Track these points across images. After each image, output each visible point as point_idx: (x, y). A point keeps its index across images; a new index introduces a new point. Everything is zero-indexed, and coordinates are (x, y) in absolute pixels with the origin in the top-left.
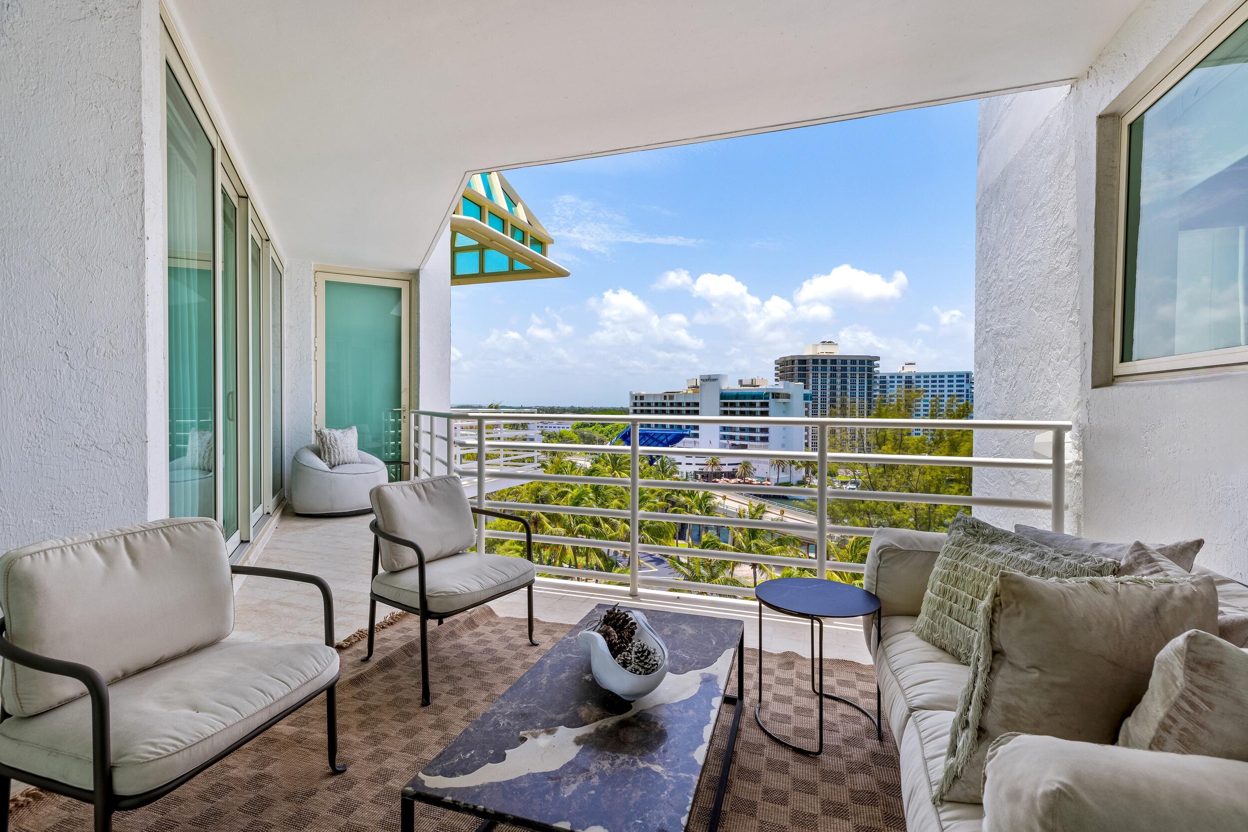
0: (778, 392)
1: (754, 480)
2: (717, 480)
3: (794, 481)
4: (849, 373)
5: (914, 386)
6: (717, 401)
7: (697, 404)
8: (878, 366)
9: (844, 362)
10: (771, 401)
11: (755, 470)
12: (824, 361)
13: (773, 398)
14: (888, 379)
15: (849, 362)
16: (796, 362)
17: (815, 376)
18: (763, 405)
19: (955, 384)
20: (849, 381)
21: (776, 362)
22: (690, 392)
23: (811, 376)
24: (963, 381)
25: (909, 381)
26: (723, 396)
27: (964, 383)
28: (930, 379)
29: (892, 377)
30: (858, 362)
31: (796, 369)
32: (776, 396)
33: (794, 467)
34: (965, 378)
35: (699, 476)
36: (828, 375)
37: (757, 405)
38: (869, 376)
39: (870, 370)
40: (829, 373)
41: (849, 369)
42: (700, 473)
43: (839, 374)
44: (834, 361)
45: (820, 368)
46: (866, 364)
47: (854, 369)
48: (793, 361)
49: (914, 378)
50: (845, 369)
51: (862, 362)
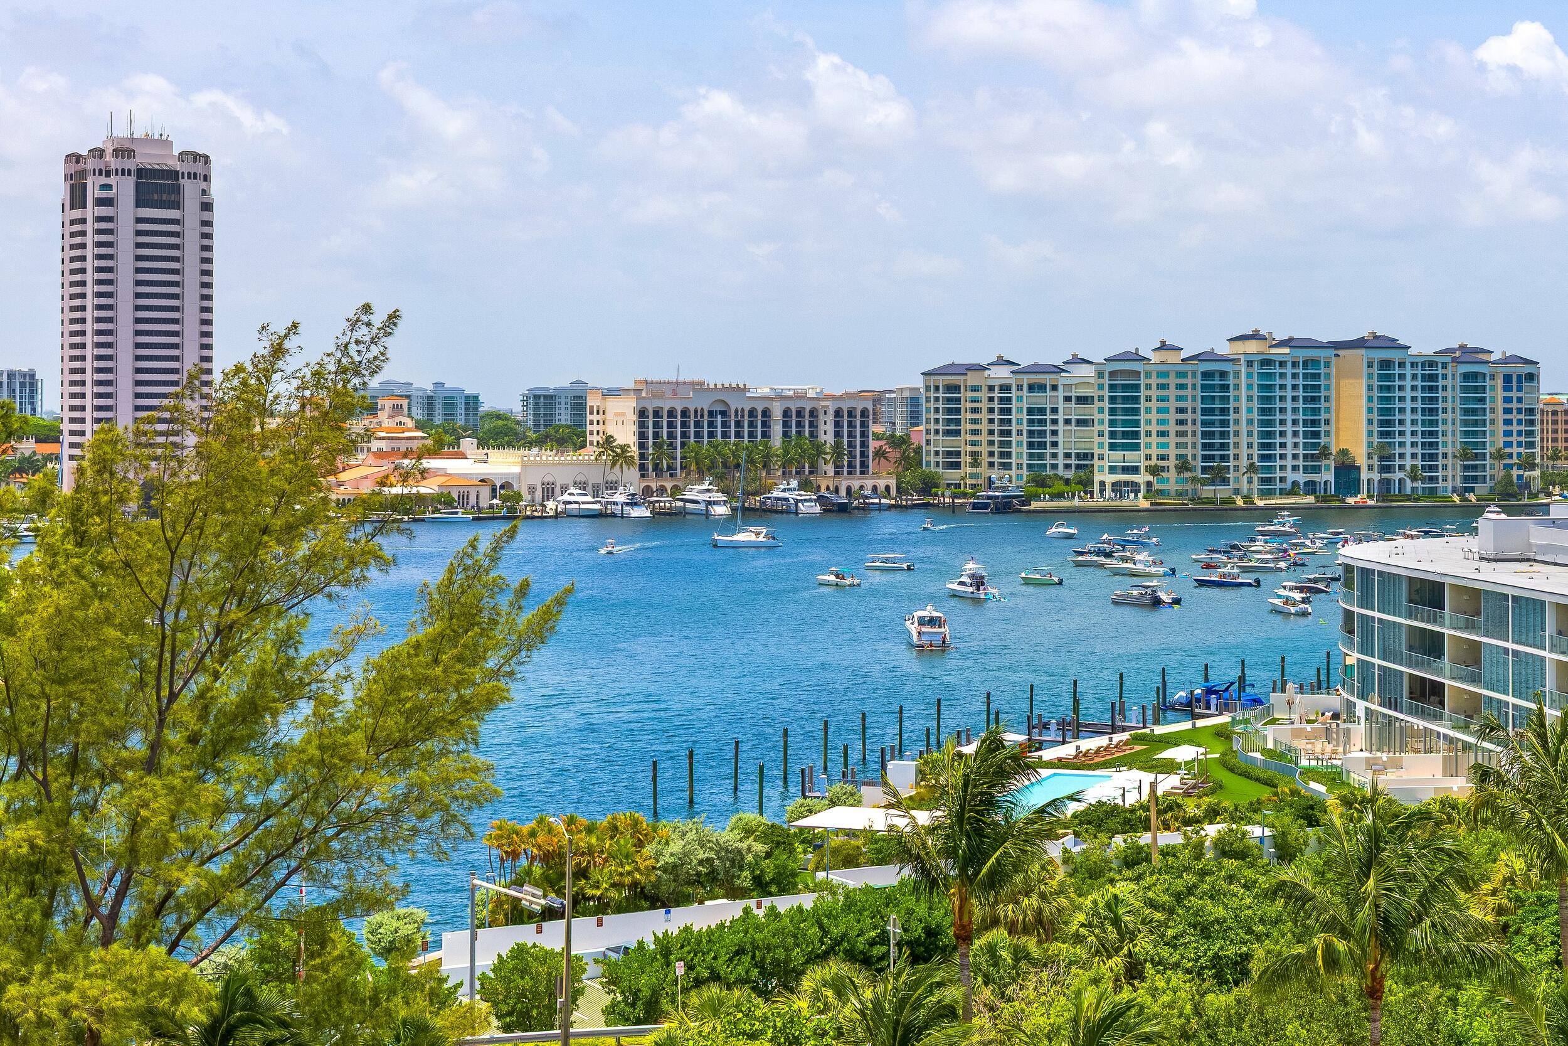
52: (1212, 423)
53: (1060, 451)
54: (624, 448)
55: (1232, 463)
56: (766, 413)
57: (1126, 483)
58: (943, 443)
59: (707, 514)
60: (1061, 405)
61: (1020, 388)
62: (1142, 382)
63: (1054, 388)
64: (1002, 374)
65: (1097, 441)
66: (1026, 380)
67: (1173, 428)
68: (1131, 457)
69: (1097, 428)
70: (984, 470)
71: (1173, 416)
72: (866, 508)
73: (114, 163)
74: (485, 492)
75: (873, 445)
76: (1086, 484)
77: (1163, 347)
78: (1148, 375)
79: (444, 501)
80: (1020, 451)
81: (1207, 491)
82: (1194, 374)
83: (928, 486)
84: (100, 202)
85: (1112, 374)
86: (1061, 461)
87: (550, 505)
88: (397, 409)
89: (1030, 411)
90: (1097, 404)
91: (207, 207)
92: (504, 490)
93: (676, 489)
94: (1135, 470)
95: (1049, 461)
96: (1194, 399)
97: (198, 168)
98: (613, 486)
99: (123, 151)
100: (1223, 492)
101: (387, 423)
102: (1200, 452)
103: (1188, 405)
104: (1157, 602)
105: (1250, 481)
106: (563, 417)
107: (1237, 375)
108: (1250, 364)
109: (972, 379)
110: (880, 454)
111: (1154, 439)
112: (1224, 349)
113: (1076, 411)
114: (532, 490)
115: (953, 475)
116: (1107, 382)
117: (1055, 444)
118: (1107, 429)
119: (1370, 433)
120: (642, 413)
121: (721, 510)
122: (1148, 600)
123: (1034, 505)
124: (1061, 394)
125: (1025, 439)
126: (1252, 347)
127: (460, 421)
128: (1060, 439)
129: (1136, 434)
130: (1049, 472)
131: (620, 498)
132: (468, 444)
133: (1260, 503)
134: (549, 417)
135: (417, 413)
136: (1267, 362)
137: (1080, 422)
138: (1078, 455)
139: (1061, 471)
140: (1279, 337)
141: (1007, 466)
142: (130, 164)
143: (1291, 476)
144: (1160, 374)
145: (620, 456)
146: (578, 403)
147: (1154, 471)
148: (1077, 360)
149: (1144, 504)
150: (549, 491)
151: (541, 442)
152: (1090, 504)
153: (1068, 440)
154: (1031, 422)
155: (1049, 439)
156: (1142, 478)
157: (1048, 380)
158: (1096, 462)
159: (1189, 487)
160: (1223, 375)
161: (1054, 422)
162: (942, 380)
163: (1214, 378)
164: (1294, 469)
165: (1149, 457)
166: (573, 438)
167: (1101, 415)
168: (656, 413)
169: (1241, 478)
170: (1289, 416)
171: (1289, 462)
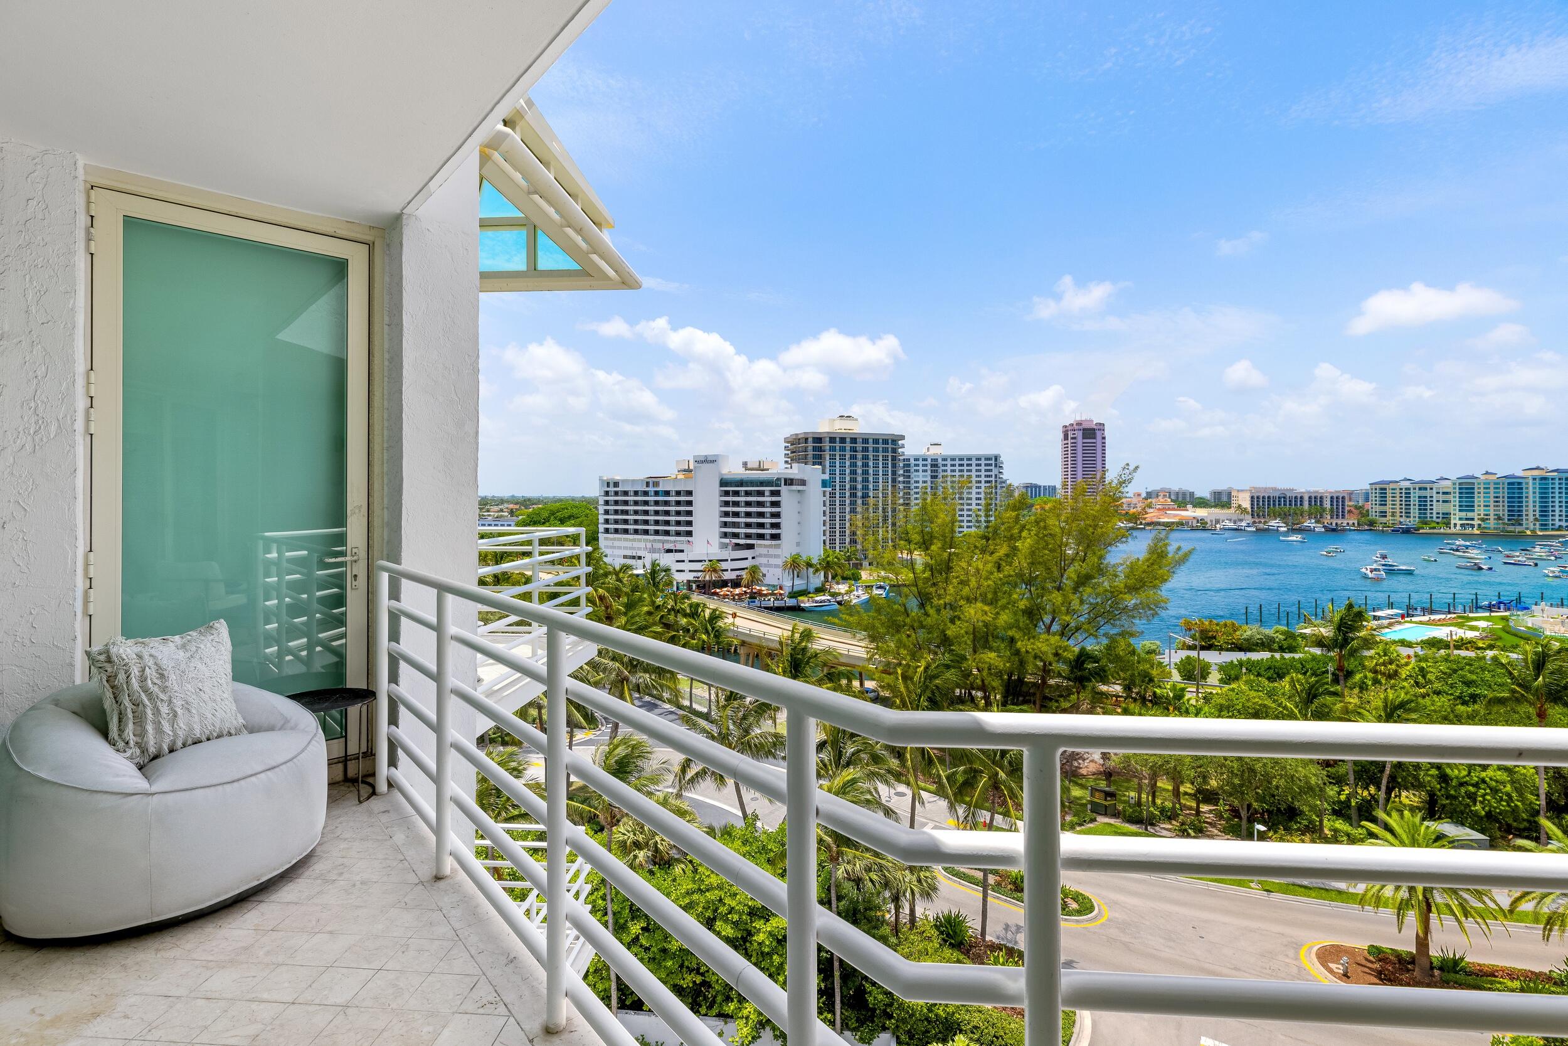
0: (792, 477)
1: (763, 588)
2: (718, 590)
3: (812, 588)
4: (871, 454)
5: (940, 470)
6: (716, 489)
7: (689, 493)
8: (903, 446)
9: (866, 441)
10: (784, 489)
11: (764, 575)
12: (843, 440)
13: (785, 484)
14: (912, 462)
15: (871, 441)
16: (810, 440)
17: (833, 457)
18: (773, 493)
19: (983, 468)
20: (871, 464)
21: (786, 440)
22: (681, 476)
23: (828, 457)
24: (990, 465)
25: (935, 465)
26: (723, 483)
27: (992, 467)
28: (957, 462)
29: (916, 460)
30: (881, 441)
31: (810, 448)
32: (789, 482)
33: (811, 570)
34: (993, 462)
35: (694, 586)
36: (848, 457)
37: (767, 493)
38: (894, 459)
39: (894, 451)
40: (848, 454)
41: (871, 449)
42: (695, 582)
43: (859, 455)
44: (854, 440)
45: (838, 448)
46: (890, 444)
47: (876, 450)
48: (806, 440)
49: (940, 461)
50: (865, 450)
51: (885, 442)
52: (1514, 502)
53: (1434, 512)
54: (1245, 509)
55: (1524, 517)
56: (1301, 497)
57: (1468, 524)
58: (1379, 508)
59: (1277, 530)
60: (1435, 495)
61: (1415, 489)
62: (1476, 486)
63: (1431, 489)
64: (1407, 484)
65: (1453, 508)
66: (1417, 486)
67: (1492, 504)
68: (1470, 515)
69: (1452, 503)
70: (1398, 518)
71: (1492, 499)
72: (1344, 530)
73: (1076, 427)
74: (1195, 522)
75: (1347, 509)
76: (1448, 524)
77: (1487, 473)
78: (1479, 484)
79: (1180, 524)
80: (1415, 511)
81: (1511, 528)
82: (1503, 484)
83: (1372, 523)
84: (1072, 438)
85: (1460, 484)
86: (1435, 515)
87: (1218, 526)
88: (1165, 496)
89: (1419, 497)
90: (1452, 495)
91: (1104, 438)
92: (1202, 521)
93: (1265, 522)
94: (1473, 519)
95: (1428, 515)
96: (1504, 493)
97: (1101, 427)
98: (1241, 520)
99: (1079, 424)
100: (1518, 529)
101: (1162, 500)
102: (1506, 513)
103: (1501, 495)
104: (1480, 569)
105: (1535, 525)
106: (1225, 499)
107: (1527, 483)
108: (1534, 479)
109: (1392, 486)
110: (1350, 512)
111: (1482, 508)
112: (1520, 474)
113: (1441, 497)
114: (1211, 521)
115: (1384, 520)
116: (1457, 486)
117: (1432, 509)
118: (1457, 504)
120: (1252, 497)
121: (1285, 529)
122: (1476, 567)
123: (1421, 531)
124: (1434, 491)
125: (1417, 507)
126: (1536, 473)
127: (1188, 500)
128: (1434, 507)
129: (1473, 506)
130: (1429, 519)
131: (1244, 524)
132: (1189, 507)
133: (1540, 533)
134: (1219, 499)
135: (1173, 497)
136: (1545, 479)
137: (1444, 501)
138: (1443, 514)
139: (1434, 519)
140: (1551, 469)
141: (1407, 517)
142: (1081, 427)
143: (1558, 523)
144: (1484, 484)
145: (1244, 511)
146: (1229, 494)
147: (1483, 520)
148: (1442, 479)
149: (1478, 532)
150: (1217, 522)
151: (1215, 506)
152: (1448, 531)
153: (1438, 508)
154: (1420, 501)
155: (1429, 507)
156: (1476, 522)
157: (1428, 486)
158: (1452, 516)
159: (1501, 526)
160: (1520, 484)
161: (1431, 501)
162: (1378, 486)
163: (1514, 487)
164: (1560, 520)
165: (1479, 515)
166: (1227, 505)
167: (1455, 499)
168: (1258, 497)
169: (1530, 524)
170: (1557, 500)
171: (1557, 518)
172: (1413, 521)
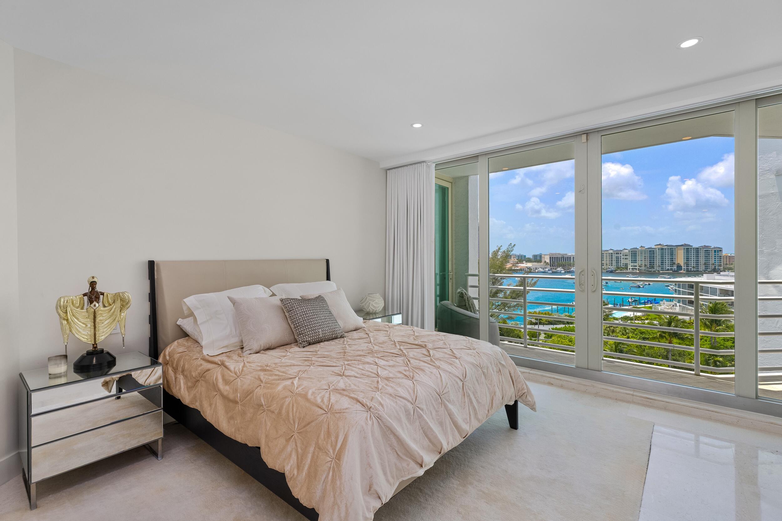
52: (651, 259)
53: (622, 263)
55: (655, 265)
57: (634, 268)
59: (561, 272)
60: (622, 256)
61: (614, 253)
62: (637, 252)
63: (621, 253)
64: (611, 251)
65: (629, 262)
66: (615, 252)
67: (643, 260)
68: (635, 264)
69: (629, 259)
70: (608, 266)
71: (643, 258)
74: (527, 269)
76: (627, 268)
77: (642, 247)
78: (638, 251)
79: (521, 270)
80: (614, 263)
81: (650, 270)
82: (648, 251)
85: (632, 251)
86: (622, 265)
87: (536, 271)
88: (514, 257)
89: (616, 257)
90: (628, 256)
92: (529, 268)
93: (556, 269)
94: (636, 266)
95: (620, 265)
96: (648, 255)
98: (546, 268)
101: (513, 259)
102: (649, 263)
103: (647, 256)
104: (640, 287)
105: (659, 268)
106: (538, 258)
107: (656, 251)
108: (659, 249)
109: (606, 252)
111: (640, 261)
112: (653, 247)
113: (625, 257)
114: (534, 268)
116: (630, 252)
117: (621, 262)
118: (631, 260)
119: (684, 260)
120: (550, 258)
121: (563, 272)
123: (617, 272)
124: (622, 254)
125: (615, 261)
126: (659, 246)
127: (523, 259)
128: (622, 261)
129: (636, 261)
131: (547, 270)
132: (524, 262)
133: (661, 272)
134: (536, 259)
135: (517, 258)
136: (662, 249)
137: (625, 259)
138: (625, 264)
139: (622, 266)
140: (665, 245)
141: (612, 265)
143: (667, 268)
144: (641, 251)
145: (547, 264)
146: (541, 256)
147: (640, 266)
148: (625, 249)
149: (638, 272)
150: (536, 269)
151: (535, 262)
152: (627, 271)
153: (623, 261)
154: (616, 259)
155: (620, 261)
156: (637, 267)
157: (619, 252)
158: (628, 265)
159: (647, 269)
160: (653, 251)
161: (621, 259)
163: (651, 252)
164: (668, 266)
165: (639, 264)
166: (540, 261)
167: (629, 258)
168: (552, 258)
169: (657, 268)
170: (667, 258)
171: (667, 265)
172: (613, 268)
